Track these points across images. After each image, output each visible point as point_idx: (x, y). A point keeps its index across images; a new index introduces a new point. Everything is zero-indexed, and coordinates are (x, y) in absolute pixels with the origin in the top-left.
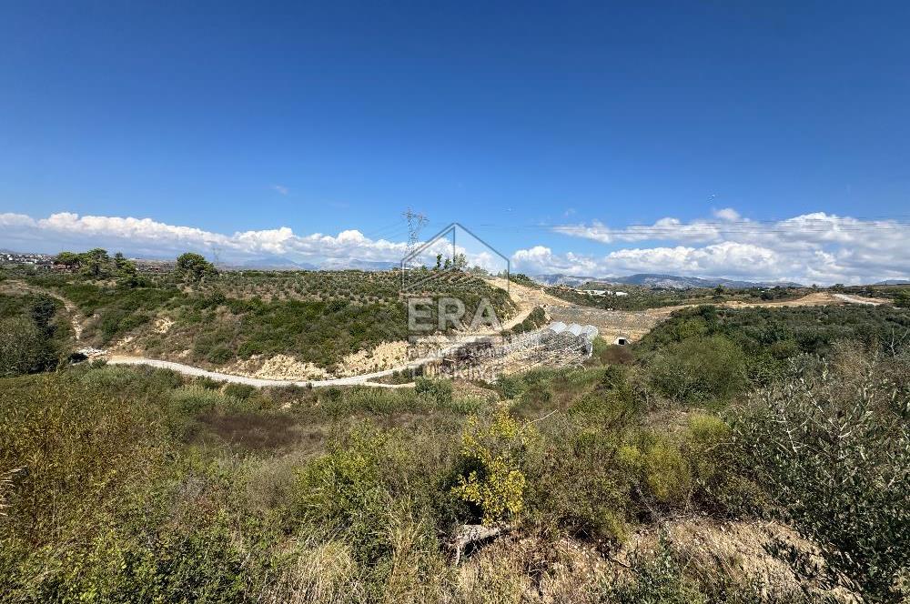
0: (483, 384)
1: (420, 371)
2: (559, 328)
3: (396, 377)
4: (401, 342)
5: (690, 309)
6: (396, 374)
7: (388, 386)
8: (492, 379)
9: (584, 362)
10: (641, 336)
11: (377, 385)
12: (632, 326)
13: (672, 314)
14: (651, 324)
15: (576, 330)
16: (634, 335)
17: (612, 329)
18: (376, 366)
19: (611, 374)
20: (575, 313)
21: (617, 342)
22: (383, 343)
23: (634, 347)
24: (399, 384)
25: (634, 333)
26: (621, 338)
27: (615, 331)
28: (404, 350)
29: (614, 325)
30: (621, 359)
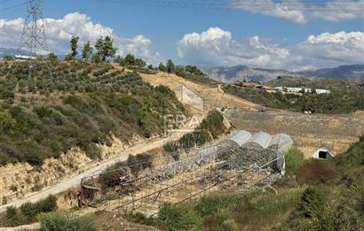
0: (140, 219)
1: (49, 205)
2: (242, 138)
3: (12, 216)
4: (19, 165)
6: (11, 211)
8: (153, 212)
10: (348, 147)
12: (337, 133)
14: (360, 131)
15: (264, 140)
16: (338, 146)
17: (311, 138)
21: (316, 155)
23: (339, 161)
24: (18, 225)
25: (338, 142)
26: (321, 150)
27: (314, 141)
28: (23, 176)
29: (313, 132)
30: (322, 177)
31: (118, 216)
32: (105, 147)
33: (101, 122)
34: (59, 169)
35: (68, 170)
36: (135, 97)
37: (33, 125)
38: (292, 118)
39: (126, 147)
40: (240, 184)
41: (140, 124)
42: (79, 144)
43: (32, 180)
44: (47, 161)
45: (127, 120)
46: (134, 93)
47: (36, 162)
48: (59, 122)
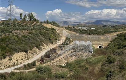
0: (61, 66)
1: (33, 64)
3: (25, 67)
4: (22, 52)
5: (124, 33)
7: (23, 71)
8: (64, 64)
9: (92, 56)
10: (107, 44)
11: (18, 71)
12: (103, 40)
13: (117, 35)
14: (110, 40)
16: (105, 44)
17: (96, 42)
18: (14, 63)
19: (109, 58)
20: (80, 37)
21: (98, 47)
22: (15, 53)
23: (105, 48)
24: (27, 70)
25: (104, 43)
26: (100, 46)
27: (97, 43)
28: (24, 56)
29: (96, 41)
30: (105, 53)
31: (55, 66)
32: (42, 47)
33: (40, 39)
34: (32, 53)
35: (34, 54)
36: (47, 31)
37: (23, 40)
38: (89, 36)
39: (47, 46)
40: (82, 56)
41: (50, 39)
42: (36, 46)
43: (27, 57)
44: (29, 51)
45: (46, 39)
46: (46, 30)
47: (26, 51)
48: (30, 39)
